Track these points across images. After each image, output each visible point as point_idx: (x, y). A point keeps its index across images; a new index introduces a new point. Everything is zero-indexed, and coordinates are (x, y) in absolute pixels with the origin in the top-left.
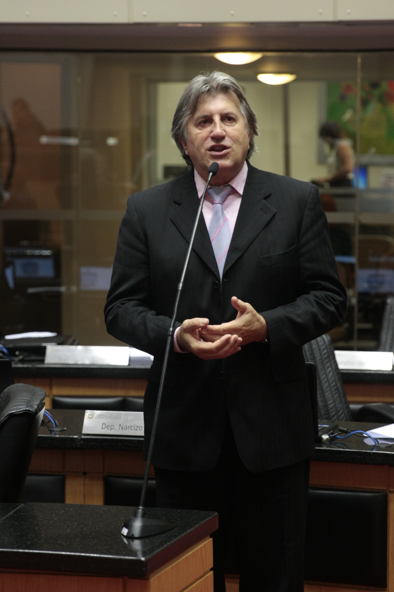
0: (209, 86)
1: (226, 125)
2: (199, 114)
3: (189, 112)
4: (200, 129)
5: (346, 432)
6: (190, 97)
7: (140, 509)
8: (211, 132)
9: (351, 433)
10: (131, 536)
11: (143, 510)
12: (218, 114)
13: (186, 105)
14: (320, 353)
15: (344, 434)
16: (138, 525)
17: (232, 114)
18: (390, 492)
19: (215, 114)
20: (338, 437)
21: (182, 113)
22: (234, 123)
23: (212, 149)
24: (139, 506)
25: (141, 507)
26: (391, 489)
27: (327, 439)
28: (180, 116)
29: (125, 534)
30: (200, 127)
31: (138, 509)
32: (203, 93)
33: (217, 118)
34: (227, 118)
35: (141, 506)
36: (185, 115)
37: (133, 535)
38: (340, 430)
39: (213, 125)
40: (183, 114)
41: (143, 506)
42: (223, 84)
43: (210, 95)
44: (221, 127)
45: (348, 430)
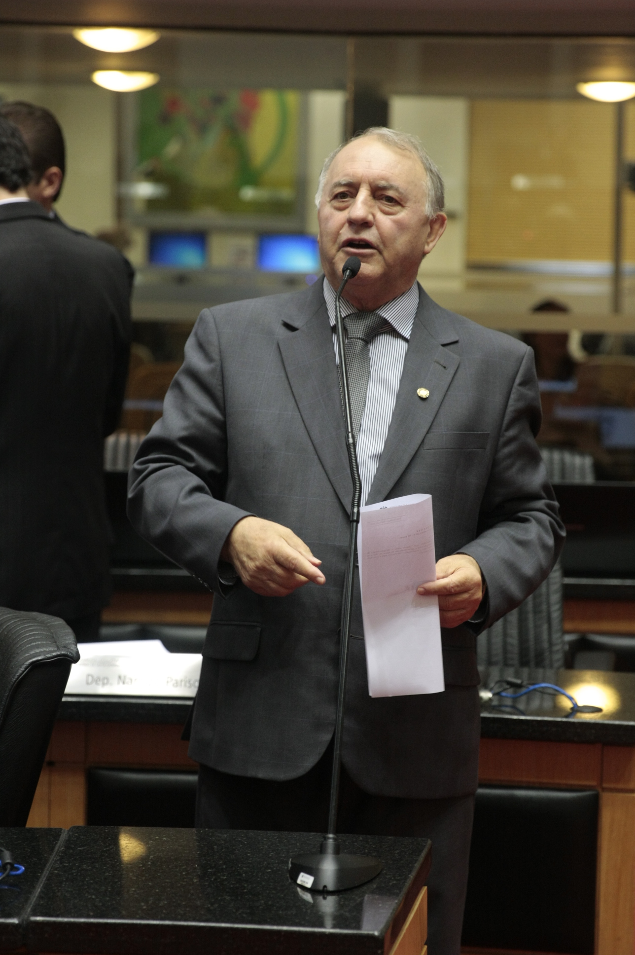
7: (329, 838)
9: (528, 687)
10: (321, 888)
11: (335, 839)
16: (329, 867)
18: (604, 789)
24: (327, 832)
25: (331, 836)
26: (605, 785)
29: (309, 885)
31: (326, 839)
35: (330, 833)
37: (325, 887)
41: (334, 833)
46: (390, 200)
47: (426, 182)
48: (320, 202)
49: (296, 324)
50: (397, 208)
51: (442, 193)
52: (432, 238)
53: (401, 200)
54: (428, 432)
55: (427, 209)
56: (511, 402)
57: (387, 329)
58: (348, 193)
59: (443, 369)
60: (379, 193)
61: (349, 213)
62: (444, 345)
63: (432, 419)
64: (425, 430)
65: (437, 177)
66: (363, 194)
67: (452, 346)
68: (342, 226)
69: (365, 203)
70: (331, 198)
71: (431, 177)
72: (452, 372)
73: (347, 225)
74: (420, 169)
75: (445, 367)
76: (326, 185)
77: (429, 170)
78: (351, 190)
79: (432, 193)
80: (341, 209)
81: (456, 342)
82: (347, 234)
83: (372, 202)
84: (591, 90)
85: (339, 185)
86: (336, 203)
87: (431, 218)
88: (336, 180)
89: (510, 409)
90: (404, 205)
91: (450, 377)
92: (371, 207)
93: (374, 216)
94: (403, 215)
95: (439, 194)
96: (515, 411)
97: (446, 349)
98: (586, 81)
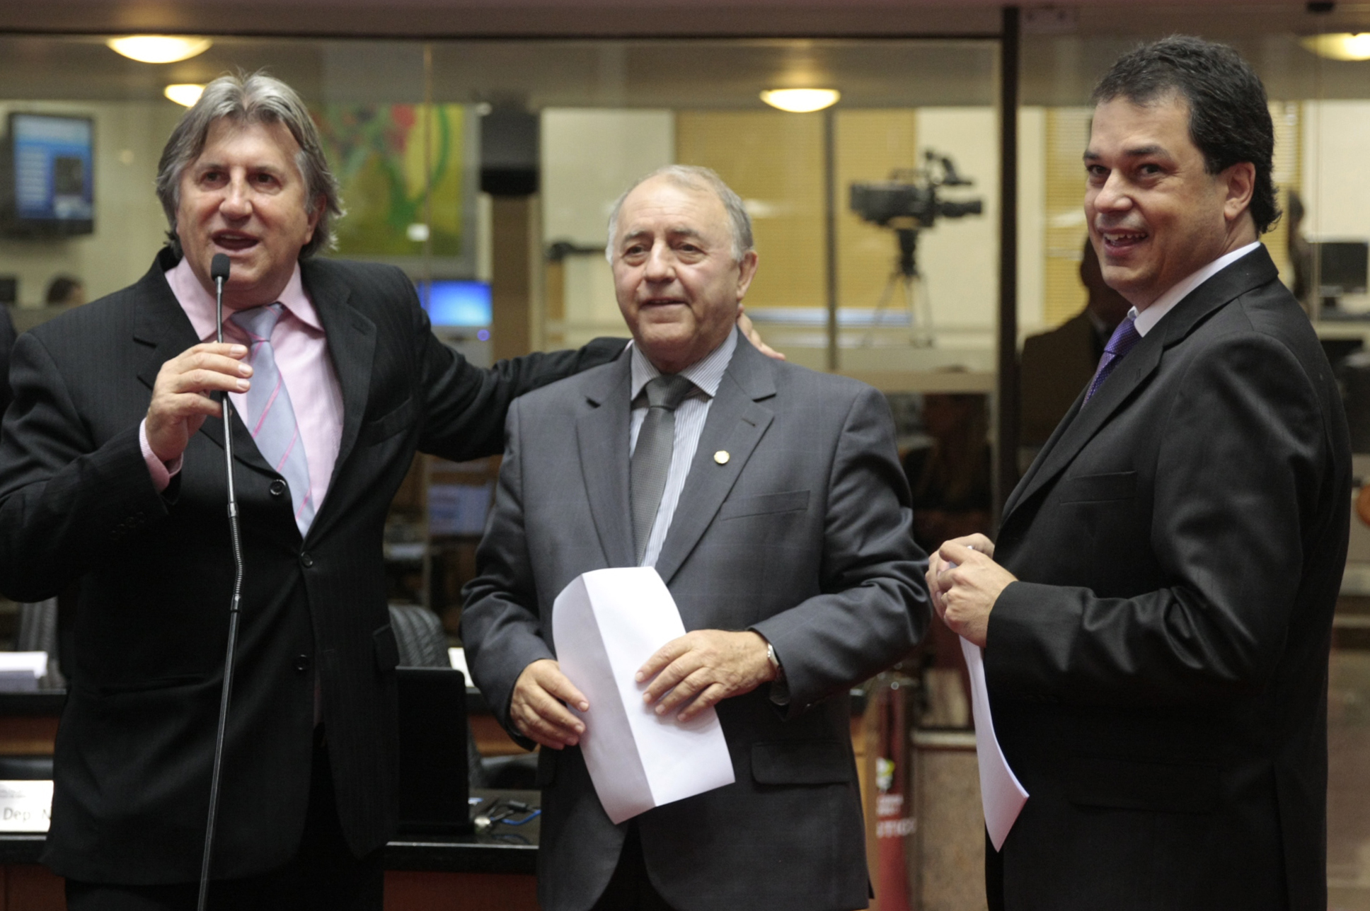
0: (232, 105)
1: (258, 191)
2: (208, 159)
3: (188, 152)
4: (203, 190)
5: (524, 811)
6: (195, 121)
8: (223, 200)
9: (532, 812)
12: (242, 165)
13: (186, 134)
14: (421, 652)
15: (519, 815)
17: (275, 170)
19: (235, 165)
20: (506, 821)
21: (175, 151)
22: (276, 189)
23: (218, 238)
27: (487, 827)
28: (171, 157)
30: (202, 186)
32: (217, 117)
33: (237, 176)
34: (259, 177)
36: (181, 156)
38: (511, 807)
39: (228, 187)
40: (177, 154)
42: (262, 106)
43: (234, 124)
44: (242, 194)
45: (527, 806)
46: (689, 248)
47: (728, 222)
48: (612, 258)
49: (597, 399)
50: (699, 256)
51: (748, 230)
52: (744, 280)
53: (702, 247)
54: (725, 500)
55: (734, 252)
56: (839, 451)
57: (692, 392)
58: (639, 246)
59: (751, 427)
60: (676, 241)
61: (645, 269)
62: (757, 401)
63: (730, 485)
64: (721, 500)
65: (740, 213)
66: (659, 247)
67: (769, 402)
68: (639, 283)
69: (662, 257)
70: (623, 253)
71: (733, 215)
72: (762, 429)
73: (644, 283)
74: (718, 205)
75: (754, 425)
76: (616, 237)
77: (730, 207)
78: (646, 242)
79: (737, 233)
80: (635, 265)
81: (773, 396)
82: (644, 292)
83: (671, 254)
84: (774, 98)
85: (631, 238)
86: (629, 259)
87: (739, 261)
88: (626, 233)
89: (838, 459)
90: (706, 251)
91: (759, 435)
92: (669, 260)
93: (675, 269)
94: (705, 263)
95: (744, 231)
96: (844, 461)
97: (759, 405)
98: (770, 88)
